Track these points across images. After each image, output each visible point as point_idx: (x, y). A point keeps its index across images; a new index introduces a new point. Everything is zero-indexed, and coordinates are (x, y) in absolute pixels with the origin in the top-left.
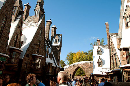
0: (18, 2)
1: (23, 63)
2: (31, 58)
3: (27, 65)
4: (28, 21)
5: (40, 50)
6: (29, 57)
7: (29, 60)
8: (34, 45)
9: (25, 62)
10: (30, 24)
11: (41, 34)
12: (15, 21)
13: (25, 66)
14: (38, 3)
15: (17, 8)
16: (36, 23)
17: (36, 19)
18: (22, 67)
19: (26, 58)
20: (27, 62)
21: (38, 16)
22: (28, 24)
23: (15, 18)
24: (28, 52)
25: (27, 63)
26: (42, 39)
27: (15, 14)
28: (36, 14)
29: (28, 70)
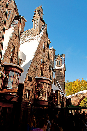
0: (12, 4)
1: (24, 90)
2: (34, 83)
3: (29, 92)
4: (24, 35)
5: (44, 72)
6: (31, 81)
7: (31, 85)
8: (37, 63)
9: (27, 88)
10: (28, 39)
11: (44, 50)
12: (10, 27)
13: (27, 94)
14: (37, 11)
15: (12, 12)
16: (37, 36)
17: (35, 31)
18: (23, 95)
19: (28, 82)
20: (29, 89)
21: (38, 27)
22: (25, 39)
23: (9, 24)
24: (30, 73)
25: (29, 91)
26: (45, 57)
27: (10, 19)
28: (35, 25)
29: (31, 100)
